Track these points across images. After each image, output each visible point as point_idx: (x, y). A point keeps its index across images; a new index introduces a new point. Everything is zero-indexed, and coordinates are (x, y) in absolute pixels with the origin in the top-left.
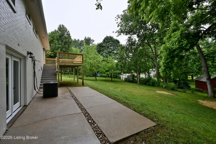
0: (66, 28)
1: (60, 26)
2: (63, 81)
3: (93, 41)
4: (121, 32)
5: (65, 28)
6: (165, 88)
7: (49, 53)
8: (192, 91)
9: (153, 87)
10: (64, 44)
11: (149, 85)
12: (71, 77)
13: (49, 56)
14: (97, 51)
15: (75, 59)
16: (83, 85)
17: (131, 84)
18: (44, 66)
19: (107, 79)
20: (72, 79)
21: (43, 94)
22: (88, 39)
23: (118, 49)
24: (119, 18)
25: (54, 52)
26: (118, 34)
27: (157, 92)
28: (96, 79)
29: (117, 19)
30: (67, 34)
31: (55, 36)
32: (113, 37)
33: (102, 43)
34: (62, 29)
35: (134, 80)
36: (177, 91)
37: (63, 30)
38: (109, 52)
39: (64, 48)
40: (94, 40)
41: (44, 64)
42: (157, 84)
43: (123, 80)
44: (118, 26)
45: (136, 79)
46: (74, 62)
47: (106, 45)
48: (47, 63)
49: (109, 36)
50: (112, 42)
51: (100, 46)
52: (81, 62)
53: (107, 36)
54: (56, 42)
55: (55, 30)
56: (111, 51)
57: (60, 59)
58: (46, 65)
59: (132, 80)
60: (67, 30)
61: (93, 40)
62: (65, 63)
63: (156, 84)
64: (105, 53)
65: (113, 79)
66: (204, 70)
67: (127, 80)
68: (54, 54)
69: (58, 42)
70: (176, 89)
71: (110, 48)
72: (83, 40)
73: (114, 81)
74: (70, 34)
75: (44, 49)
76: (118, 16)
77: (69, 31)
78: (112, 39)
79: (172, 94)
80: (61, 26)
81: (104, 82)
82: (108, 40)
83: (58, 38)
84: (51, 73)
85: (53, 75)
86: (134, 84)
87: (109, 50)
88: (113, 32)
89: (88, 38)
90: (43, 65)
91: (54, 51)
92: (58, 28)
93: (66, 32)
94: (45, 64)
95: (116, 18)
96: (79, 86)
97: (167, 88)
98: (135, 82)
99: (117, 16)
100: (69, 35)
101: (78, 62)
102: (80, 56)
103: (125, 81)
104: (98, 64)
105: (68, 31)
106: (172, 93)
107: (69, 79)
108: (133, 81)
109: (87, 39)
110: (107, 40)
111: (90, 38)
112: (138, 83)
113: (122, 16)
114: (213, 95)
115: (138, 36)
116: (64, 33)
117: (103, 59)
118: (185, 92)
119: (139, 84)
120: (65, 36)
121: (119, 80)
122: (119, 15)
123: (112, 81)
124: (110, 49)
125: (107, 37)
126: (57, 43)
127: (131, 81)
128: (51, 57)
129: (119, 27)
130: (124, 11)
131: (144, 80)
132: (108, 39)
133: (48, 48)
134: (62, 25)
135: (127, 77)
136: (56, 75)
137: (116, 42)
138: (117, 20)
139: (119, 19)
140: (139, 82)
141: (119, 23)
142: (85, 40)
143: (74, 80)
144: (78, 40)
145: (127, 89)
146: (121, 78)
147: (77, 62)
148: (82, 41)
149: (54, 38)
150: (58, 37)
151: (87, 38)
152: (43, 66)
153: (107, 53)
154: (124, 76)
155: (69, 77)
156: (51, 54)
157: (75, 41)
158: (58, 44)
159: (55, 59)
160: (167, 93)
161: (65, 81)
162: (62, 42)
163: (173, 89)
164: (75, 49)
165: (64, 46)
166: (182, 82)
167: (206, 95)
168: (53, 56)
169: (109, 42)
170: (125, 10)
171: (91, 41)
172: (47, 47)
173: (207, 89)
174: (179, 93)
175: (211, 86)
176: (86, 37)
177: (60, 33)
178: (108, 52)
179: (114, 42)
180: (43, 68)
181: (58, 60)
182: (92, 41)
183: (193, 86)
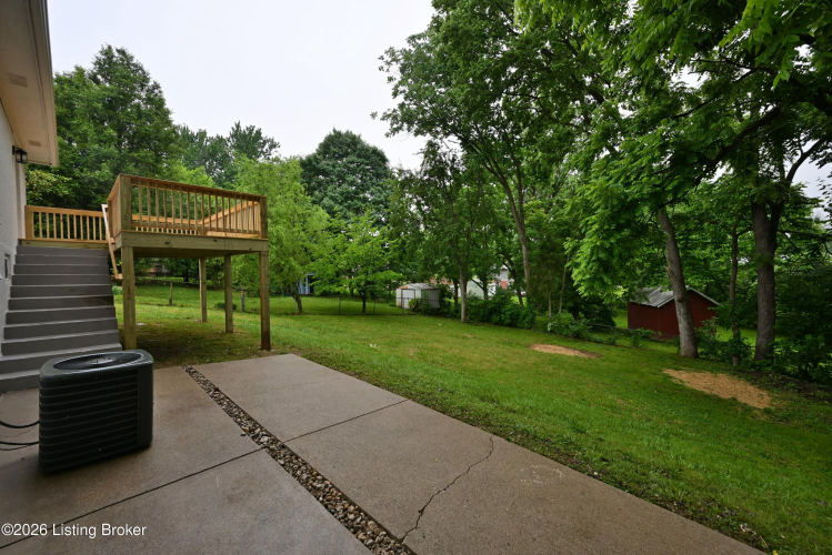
0: (141, 69)
1: (108, 52)
2: (143, 328)
3: (273, 146)
4: (403, 119)
5: (135, 65)
6: (551, 331)
7: (44, 183)
8: (635, 338)
9: (514, 330)
10: (131, 143)
11: (500, 324)
12: (179, 302)
13: (45, 195)
14: (303, 189)
15: (213, 217)
16: (267, 342)
17: (440, 322)
18: (18, 249)
19: (345, 303)
20: (186, 311)
21: (42, 440)
22: (251, 132)
23: (381, 186)
24: (394, 63)
25: (74, 178)
26: (392, 125)
27: (537, 349)
28: (300, 308)
29: (389, 63)
30: (149, 100)
31: (78, 98)
32: (363, 138)
33: (314, 156)
34: (118, 69)
35: (445, 306)
36: (589, 340)
37: (124, 77)
38: (347, 197)
39: (134, 159)
40: (276, 141)
41: (20, 241)
42: (527, 319)
43: (406, 306)
44: (395, 94)
45: (452, 301)
46: (209, 234)
47: (334, 167)
48: (37, 233)
49: (344, 131)
50: (359, 156)
51: (309, 167)
52: (255, 232)
53: (334, 131)
54: (87, 127)
55: (80, 71)
56: (356, 193)
57: (135, 217)
58: (33, 245)
59: (436, 305)
60: (145, 79)
61: (271, 141)
62: (167, 239)
63: (524, 318)
64: (331, 198)
65: (369, 305)
66: (672, 272)
67: (419, 308)
68: (75, 189)
69: (99, 132)
70: (586, 333)
71: (350, 178)
72: (226, 135)
73: (374, 314)
74: (161, 102)
75: (18, 152)
76: (391, 52)
77: (156, 86)
78: (359, 146)
79: (584, 355)
80: (116, 54)
81: (335, 320)
82: (341, 146)
83: (96, 110)
84: (72, 291)
85: (89, 302)
86: (450, 323)
87: (345, 186)
88: (374, 115)
89: (251, 129)
90: (16, 244)
91: (77, 172)
92: (98, 63)
93: (142, 86)
94: (24, 237)
95: (382, 58)
96: (247, 353)
97: (559, 333)
98: (448, 313)
99: (386, 52)
100: (157, 103)
101: (230, 235)
102: (250, 203)
103: (414, 310)
104: (307, 244)
105: (151, 83)
106: (582, 351)
107: (173, 311)
108: (439, 309)
109: (244, 136)
110: (333, 144)
111: (259, 133)
112: (463, 316)
113: (407, 54)
114: (692, 348)
115: (465, 143)
116: (133, 89)
117: (330, 225)
118: (613, 344)
119: (465, 322)
120: (138, 106)
121: (386, 307)
122: (396, 49)
123: (364, 313)
124: (352, 183)
125: (338, 134)
126: (91, 133)
127: (436, 309)
128: (52, 198)
129: (400, 99)
130: (413, 38)
131: (479, 307)
132: (342, 143)
133: (48, 149)
134: (122, 52)
135: (419, 295)
136: (110, 300)
137: (374, 158)
138: (386, 67)
139: (395, 68)
140: (466, 314)
141: (396, 82)
142: (232, 136)
143: (205, 319)
144: (202, 134)
145: (436, 345)
146: (398, 301)
147: (223, 235)
148: (220, 140)
149: (71, 107)
150: (100, 106)
151: (243, 128)
152: (14, 252)
153: (340, 199)
154: (408, 293)
155: (167, 302)
156: (55, 184)
157: (188, 137)
158: (100, 142)
159: (93, 214)
160: (571, 353)
161: (153, 323)
162: (120, 129)
163: (578, 337)
164: (192, 172)
165: (131, 150)
166: (595, 309)
167: (672, 350)
168: (65, 196)
169: (346, 154)
170: (419, 37)
171: (264, 143)
172: (38, 144)
173: (677, 332)
174: (599, 347)
175: (689, 324)
176: (238, 126)
177: (106, 89)
178: (342, 194)
179: (367, 158)
180: (13, 262)
181: (126, 218)
182: (267, 146)
183: (622, 322)
